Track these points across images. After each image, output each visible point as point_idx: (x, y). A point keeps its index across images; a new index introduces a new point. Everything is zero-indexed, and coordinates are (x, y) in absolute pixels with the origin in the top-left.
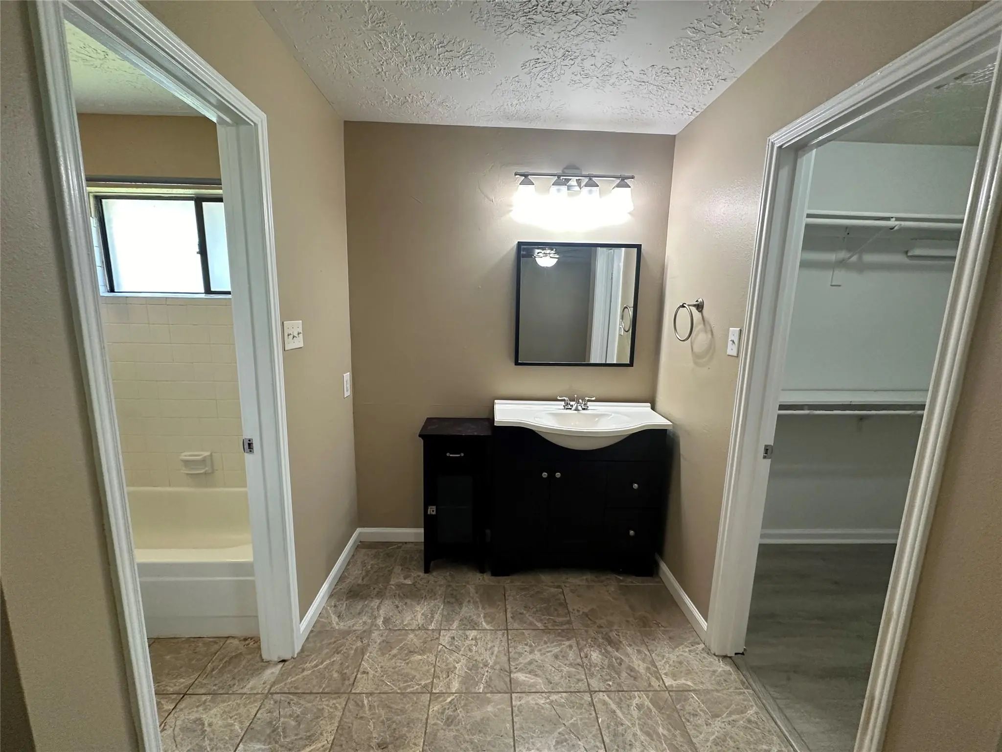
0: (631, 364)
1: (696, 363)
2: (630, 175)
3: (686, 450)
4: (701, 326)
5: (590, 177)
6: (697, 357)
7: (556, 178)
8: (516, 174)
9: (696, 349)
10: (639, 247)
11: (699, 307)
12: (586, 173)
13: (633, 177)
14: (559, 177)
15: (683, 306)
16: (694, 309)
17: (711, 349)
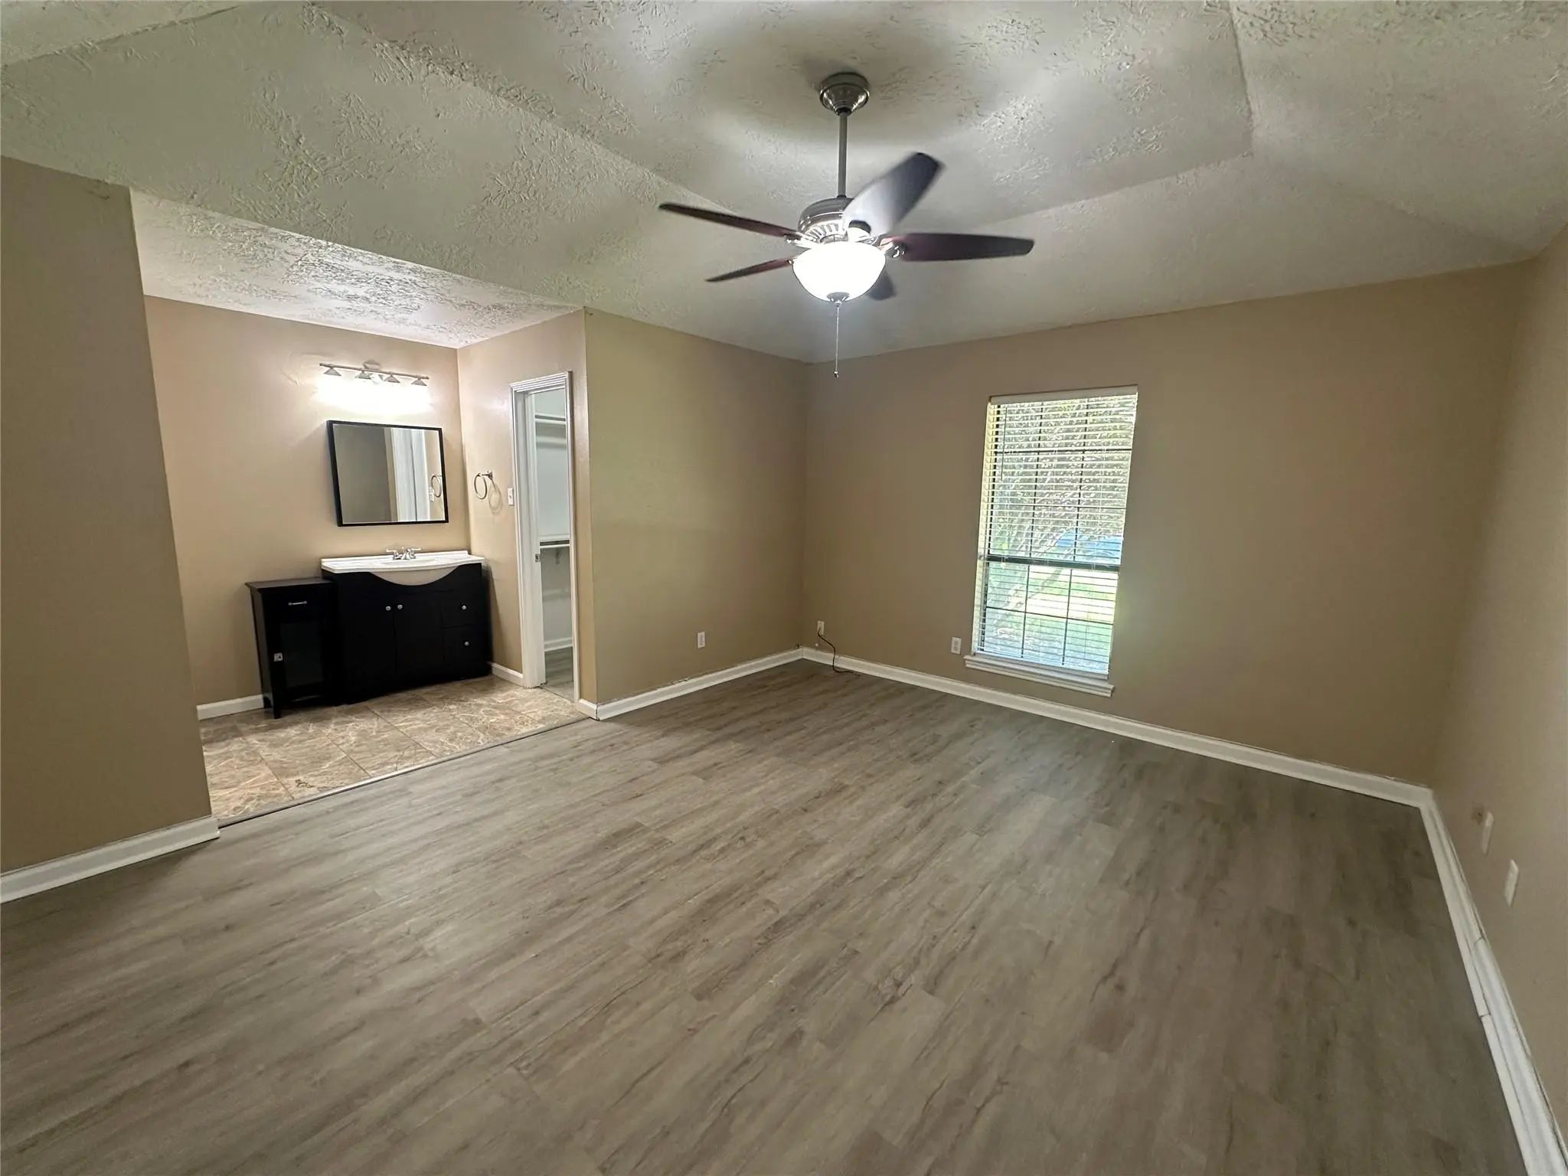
0: (447, 521)
1: (493, 513)
2: (425, 376)
3: (497, 575)
4: (493, 489)
5: (391, 374)
6: (493, 509)
7: (361, 372)
8: (321, 365)
9: (493, 504)
10: (440, 430)
11: (490, 476)
12: (388, 371)
13: (427, 378)
14: (363, 371)
15: (478, 475)
16: (486, 478)
17: (500, 503)
